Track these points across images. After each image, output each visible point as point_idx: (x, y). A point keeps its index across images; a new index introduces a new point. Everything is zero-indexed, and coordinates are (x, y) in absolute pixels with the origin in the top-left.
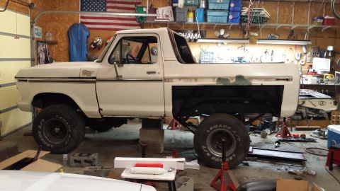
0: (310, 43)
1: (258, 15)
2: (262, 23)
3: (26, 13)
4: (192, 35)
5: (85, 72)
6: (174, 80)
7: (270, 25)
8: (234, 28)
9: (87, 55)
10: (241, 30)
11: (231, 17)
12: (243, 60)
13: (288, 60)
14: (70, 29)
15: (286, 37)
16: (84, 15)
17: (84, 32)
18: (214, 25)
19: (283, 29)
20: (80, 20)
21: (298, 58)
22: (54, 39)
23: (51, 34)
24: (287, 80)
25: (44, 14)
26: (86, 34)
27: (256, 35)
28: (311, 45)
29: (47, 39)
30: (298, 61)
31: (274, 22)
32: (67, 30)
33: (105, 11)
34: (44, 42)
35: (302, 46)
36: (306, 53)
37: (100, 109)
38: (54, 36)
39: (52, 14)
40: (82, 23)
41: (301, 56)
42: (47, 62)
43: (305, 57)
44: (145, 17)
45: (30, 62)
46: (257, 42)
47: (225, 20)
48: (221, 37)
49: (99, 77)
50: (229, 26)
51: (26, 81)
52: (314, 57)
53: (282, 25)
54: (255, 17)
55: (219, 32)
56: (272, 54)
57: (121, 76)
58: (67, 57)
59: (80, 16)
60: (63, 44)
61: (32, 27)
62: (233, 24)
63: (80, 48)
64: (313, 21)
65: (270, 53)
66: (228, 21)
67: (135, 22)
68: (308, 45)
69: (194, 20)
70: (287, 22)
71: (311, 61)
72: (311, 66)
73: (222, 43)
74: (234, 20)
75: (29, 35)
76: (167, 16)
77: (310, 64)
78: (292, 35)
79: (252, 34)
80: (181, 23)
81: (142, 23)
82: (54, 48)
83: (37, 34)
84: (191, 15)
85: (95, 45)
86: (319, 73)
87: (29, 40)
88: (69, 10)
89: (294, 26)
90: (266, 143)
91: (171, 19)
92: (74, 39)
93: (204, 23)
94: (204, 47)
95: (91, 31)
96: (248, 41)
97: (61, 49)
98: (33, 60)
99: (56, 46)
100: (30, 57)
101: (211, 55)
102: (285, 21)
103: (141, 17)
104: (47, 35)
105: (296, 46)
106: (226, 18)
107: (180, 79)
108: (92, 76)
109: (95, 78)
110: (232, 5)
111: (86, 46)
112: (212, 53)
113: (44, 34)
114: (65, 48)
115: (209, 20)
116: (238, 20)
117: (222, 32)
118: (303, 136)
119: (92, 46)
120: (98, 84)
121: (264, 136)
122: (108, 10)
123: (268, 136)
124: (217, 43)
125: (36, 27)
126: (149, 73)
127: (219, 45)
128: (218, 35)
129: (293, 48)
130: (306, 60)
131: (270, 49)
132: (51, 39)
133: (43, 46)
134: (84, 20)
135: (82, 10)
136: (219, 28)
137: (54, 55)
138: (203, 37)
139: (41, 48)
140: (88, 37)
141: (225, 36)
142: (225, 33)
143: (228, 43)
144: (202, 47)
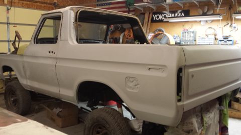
48: (204, 14)
67: (125, 9)
73: (206, 21)
94: (187, 27)
112: (193, 32)
117: (206, 10)
124: (200, 21)
127: (202, 23)
128: (201, 13)
138: (187, 14)
141: (208, 13)
142: (208, 10)
143: (213, 21)
144: (185, 27)
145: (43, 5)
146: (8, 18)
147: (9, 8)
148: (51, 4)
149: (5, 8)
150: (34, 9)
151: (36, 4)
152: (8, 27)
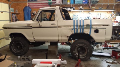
0: (115, 10)
2: (96, 3)
3: (7, 3)
4: (70, 9)
5: (28, 24)
6: (62, 27)
7: (99, 4)
8: (85, 6)
9: (31, 18)
10: (88, 6)
12: (89, 17)
13: (107, 17)
14: (24, 8)
15: (106, 8)
16: (29, 3)
17: (29, 9)
18: (78, 5)
19: (104, 5)
20: (28, 5)
21: (111, 16)
22: (18, 12)
23: (17, 11)
24: (107, 26)
25: (14, 3)
26: (30, 10)
27: (94, 8)
28: (115, 11)
29: (16, 12)
30: (111, 17)
31: (101, 3)
32: (23, 9)
33: (37, 1)
34: (15, 14)
35: (112, 11)
36: (114, 14)
37: (34, 39)
38: (18, 11)
39: (17, 3)
40: (29, 6)
41: (112, 15)
42: (16, 21)
43: (113, 15)
44: (52, 3)
45: (9, 21)
46: (94, 11)
48: (81, 9)
49: (33, 26)
50: (84, 5)
51: (6, 28)
52: (117, 15)
53: (104, 4)
54: (93, 1)
55: (80, 7)
56: (101, 15)
57: (41, 26)
58: (24, 19)
59: (28, 4)
60: (22, 14)
61: (9, 8)
62: (85, 4)
63: (28, 15)
64: (116, 2)
65: (100, 14)
66: (83, 3)
67: (48, 5)
68: (114, 11)
69: (70, 3)
70: (106, 3)
71: (116, 17)
72: (116, 19)
73: (81, 11)
74: (85, 2)
75: (8, 11)
76: (60, 2)
77: (115, 18)
78: (108, 7)
79: (93, 7)
80: (65, 4)
81: (50, 5)
82: (19, 16)
83: (12, 11)
84: (69, 1)
85: (33, 14)
86: (119, 22)
87: (8, 13)
88: (23, 1)
89: (109, 4)
90: (98, 49)
91: (61, 3)
92: (26, 12)
93: (74, 4)
94: (74, 13)
95: (32, 9)
96: (91, 10)
97: (21, 16)
98: (10, 20)
99: (20, 15)
100: (9, 19)
101: (77, 16)
102: (105, 2)
103: (50, 3)
104: (16, 11)
105: (110, 11)
106: (82, 2)
107: (64, 26)
108: (31, 26)
109: (31, 27)
111: (30, 14)
113: (15, 11)
114: (23, 15)
115: (76, 3)
116: (87, 2)
117: (81, 7)
118: (113, 46)
119: (32, 14)
120: (33, 29)
121: (97, 47)
123: (99, 47)
124: (79, 12)
125: (11, 8)
126: (52, 24)
127: (80, 12)
128: (79, 8)
129: (109, 12)
130: (114, 17)
131: (100, 13)
132: (17, 12)
133: (14, 15)
134: (29, 5)
135: (28, 1)
136: (80, 6)
137: (19, 18)
138: (74, 9)
139: (14, 16)
140: (31, 11)
141: (82, 9)
142: (82, 7)
143: (83, 11)
144: (73, 13)
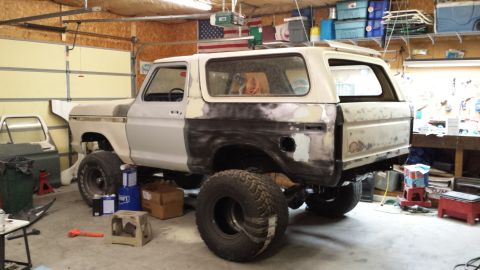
1: (407, 22)
3: (125, 48)
11: (369, 29)
16: (202, 45)
20: (198, 51)
33: (222, 37)
47: (361, 33)
54: (398, 26)
59: (198, 46)
61: (133, 63)
66: (367, 36)
74: (377, 33)
75: (129, 71)
76: (287, 36)
79: (415, 52)
88: (188, 40)
100: (129, 96)
101: (349, 89)
106: (362, 30)
110: (371, 10)
112: (350, 85)
115: (338, 36)
122: (226, 35)
125: (142, 63)
134: (201, 50)
135: (200, 38)
145: (116, 41)
146: (68, 63)
147: (70, 47)
148: (127, 39)
149: (63, 47)
150: (103, 47)
151: (106, 40)
152: (68, 78)
